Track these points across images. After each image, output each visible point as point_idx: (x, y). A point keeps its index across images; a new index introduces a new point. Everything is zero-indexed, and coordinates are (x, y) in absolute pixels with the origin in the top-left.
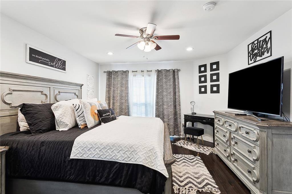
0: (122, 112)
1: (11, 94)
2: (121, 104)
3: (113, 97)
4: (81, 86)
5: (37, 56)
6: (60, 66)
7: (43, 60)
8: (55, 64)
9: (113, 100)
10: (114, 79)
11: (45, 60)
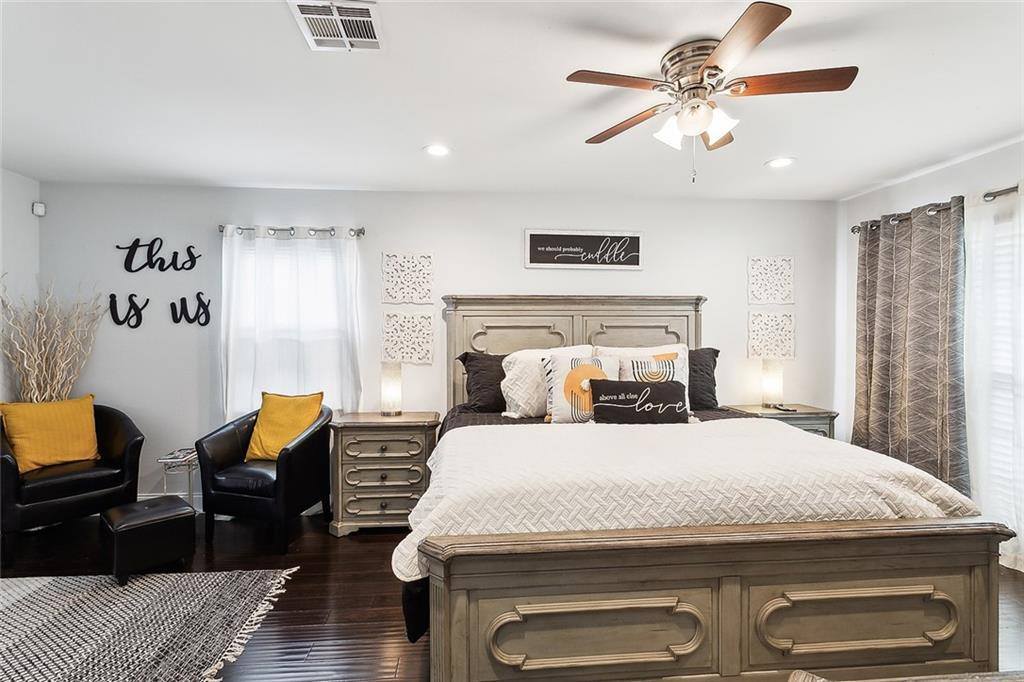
0: (928, 413)
1: (485, 333)
2: (925, 373)
3: (888, 338)
4: (697, 304)
5: (549, 249)
6: (618, 256)
7: (566, 252)
8: (602, 255)
9: (887, 352)
10: (889, 252)
11: (570, 253)
